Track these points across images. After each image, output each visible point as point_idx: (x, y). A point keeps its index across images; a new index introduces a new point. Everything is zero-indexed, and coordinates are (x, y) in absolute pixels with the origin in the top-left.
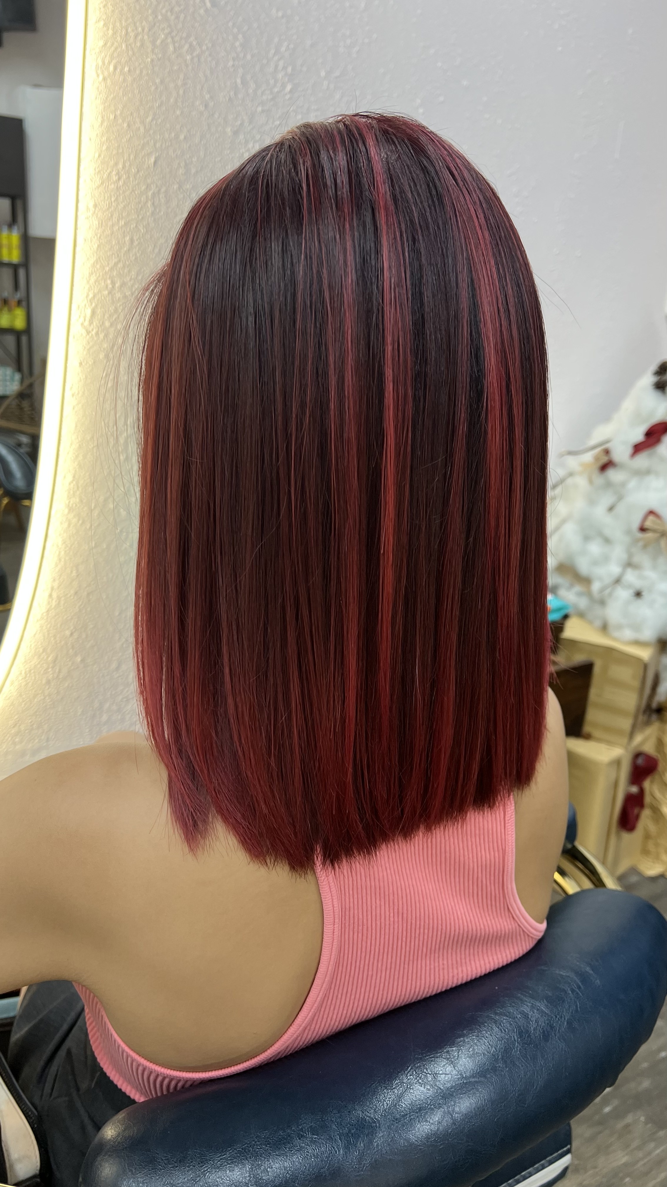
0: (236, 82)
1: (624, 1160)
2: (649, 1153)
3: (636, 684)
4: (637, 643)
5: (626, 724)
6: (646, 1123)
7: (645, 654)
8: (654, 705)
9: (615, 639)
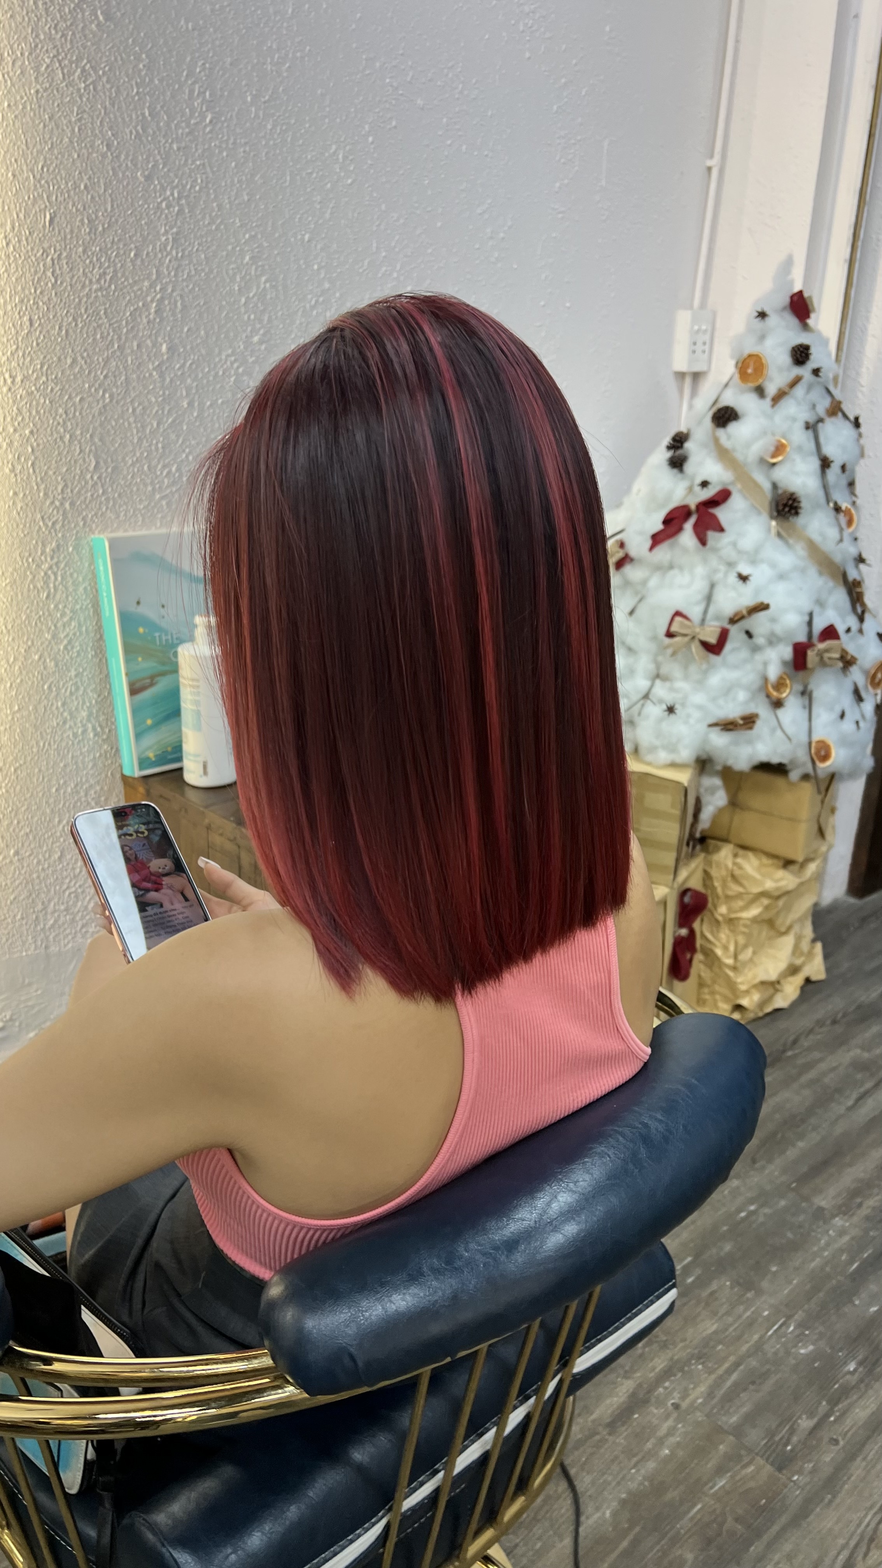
0: (143, 114)
1: (715, 1327)
2: (740, 1317)
3: (677, 812)
4: (673, 765)
5: (669, 858)
6: (732, 1287)
7: (684, 777)
8: (698, 835)
9: (649, 764)
